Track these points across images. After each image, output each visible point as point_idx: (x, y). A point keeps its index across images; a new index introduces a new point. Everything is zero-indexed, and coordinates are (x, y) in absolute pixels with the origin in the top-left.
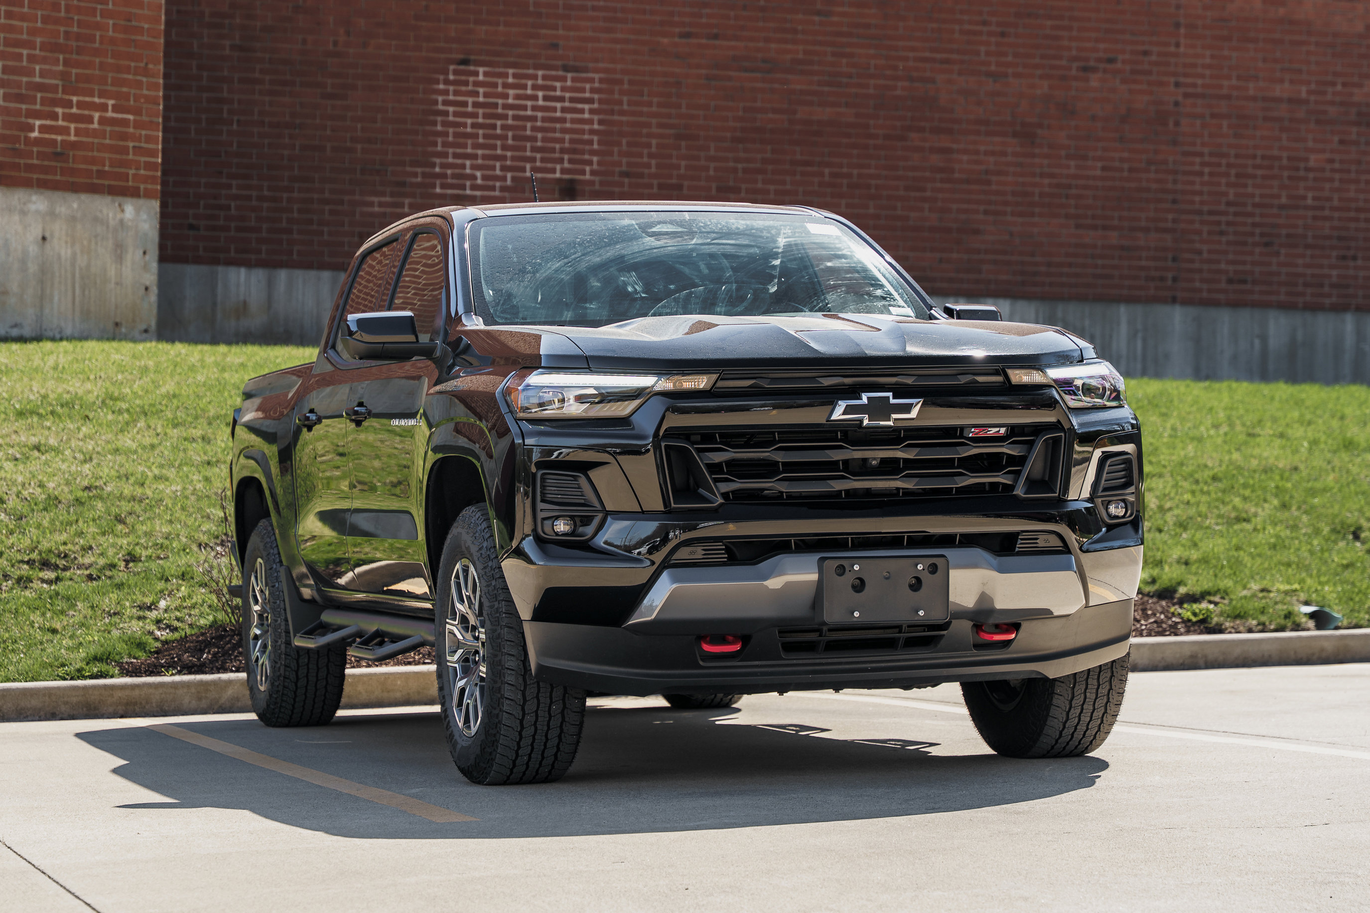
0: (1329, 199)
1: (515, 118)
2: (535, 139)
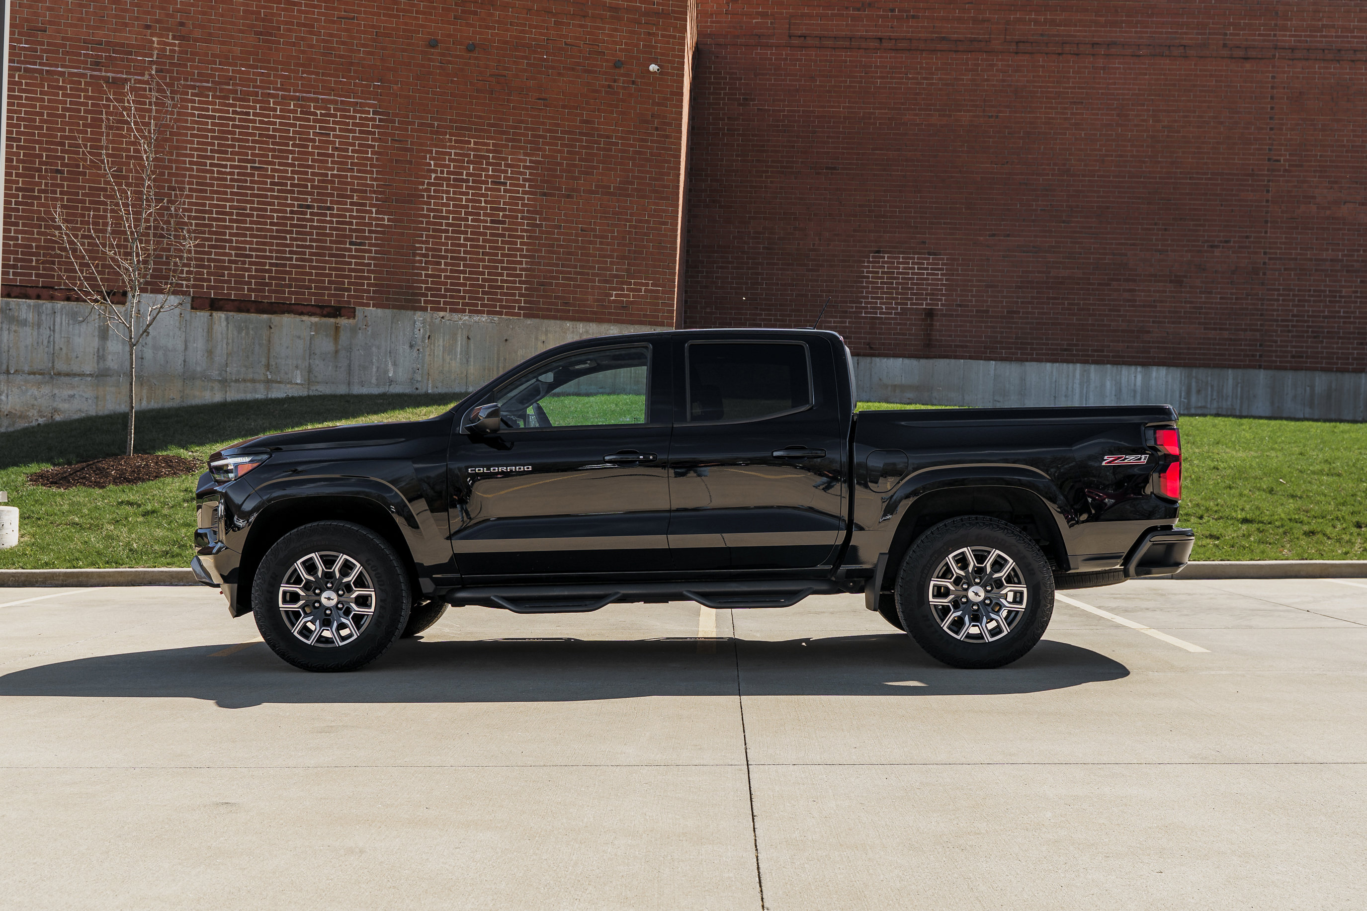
2: (913, 289)
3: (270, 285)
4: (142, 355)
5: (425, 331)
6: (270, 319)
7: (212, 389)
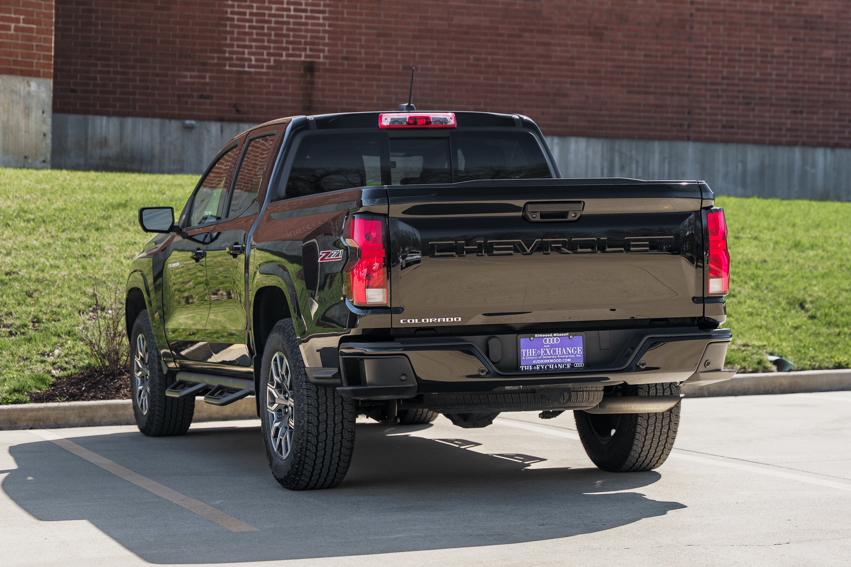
0: (786, 75)
1: (276, 22)
2: (288, 36)
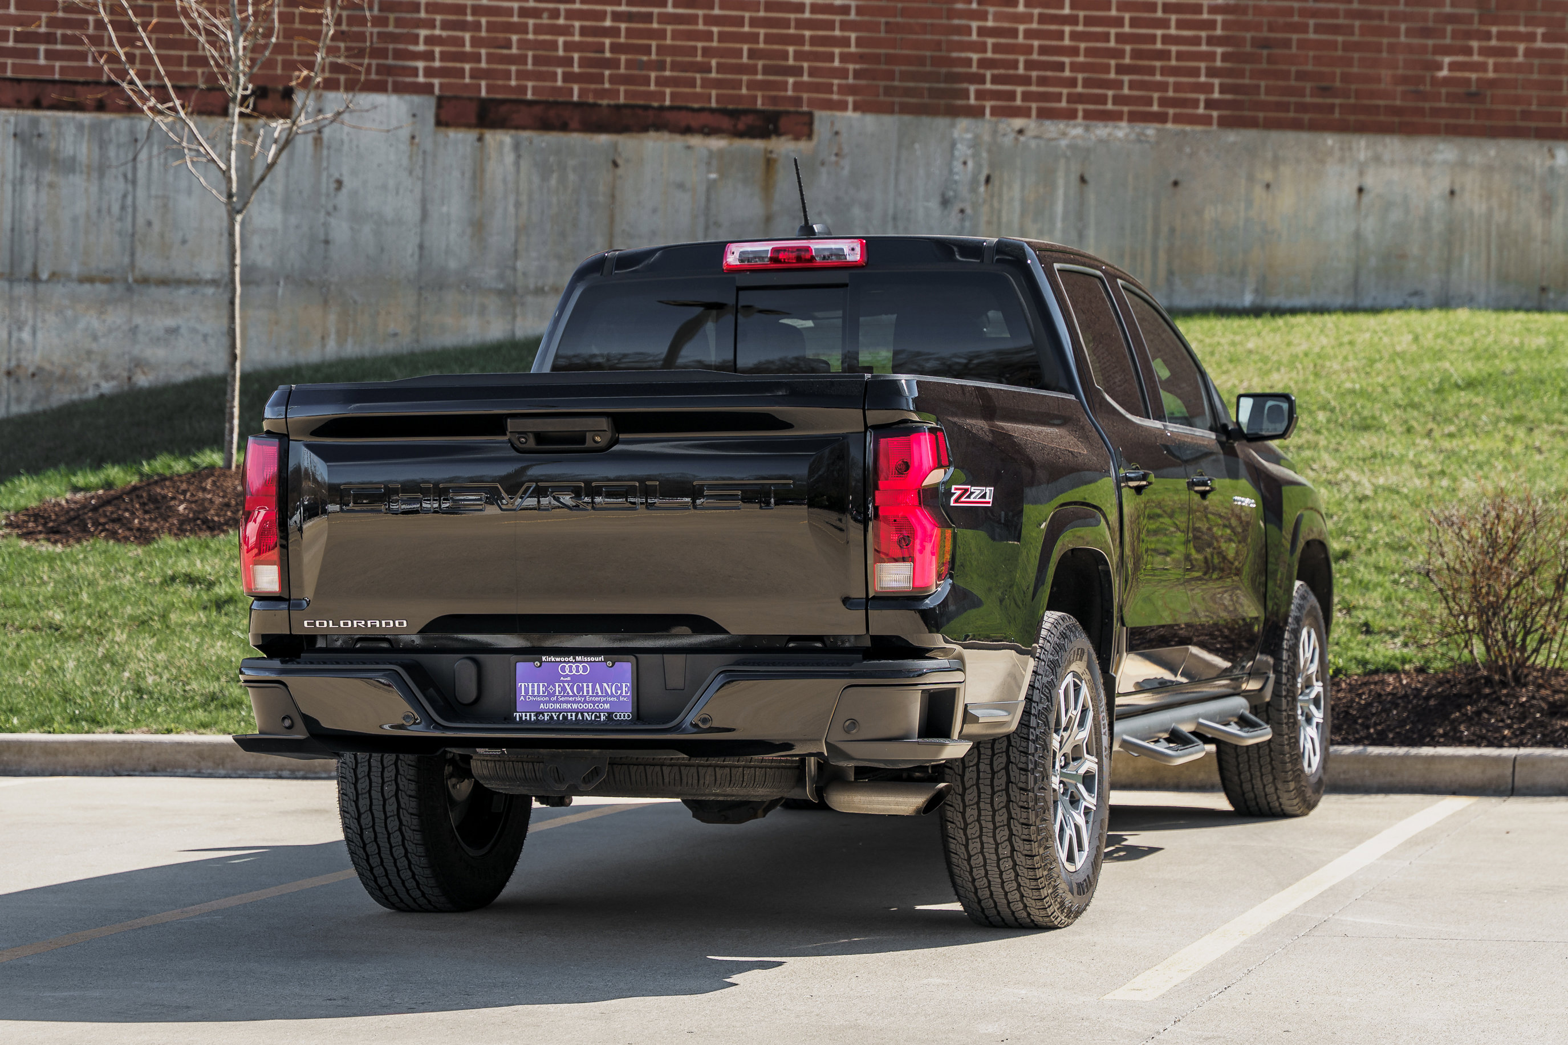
3: (614, 64)
4: (327, 234)
5: (979, 166)
6: (615, 146)
7: (483, 310)
